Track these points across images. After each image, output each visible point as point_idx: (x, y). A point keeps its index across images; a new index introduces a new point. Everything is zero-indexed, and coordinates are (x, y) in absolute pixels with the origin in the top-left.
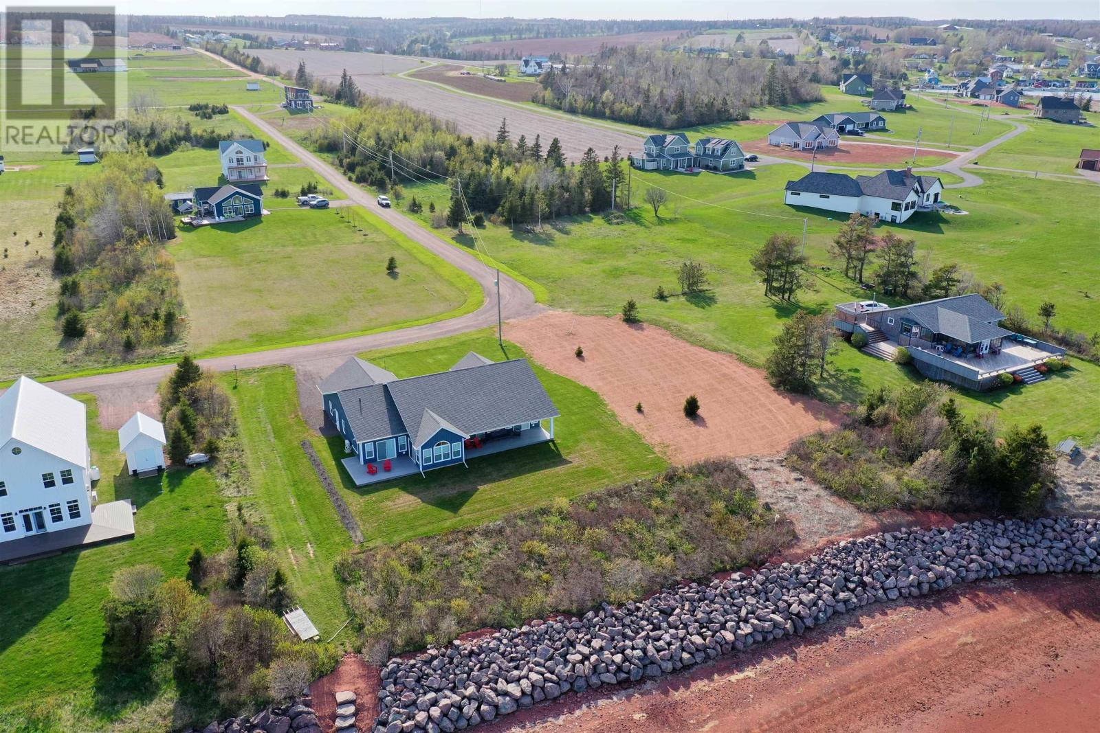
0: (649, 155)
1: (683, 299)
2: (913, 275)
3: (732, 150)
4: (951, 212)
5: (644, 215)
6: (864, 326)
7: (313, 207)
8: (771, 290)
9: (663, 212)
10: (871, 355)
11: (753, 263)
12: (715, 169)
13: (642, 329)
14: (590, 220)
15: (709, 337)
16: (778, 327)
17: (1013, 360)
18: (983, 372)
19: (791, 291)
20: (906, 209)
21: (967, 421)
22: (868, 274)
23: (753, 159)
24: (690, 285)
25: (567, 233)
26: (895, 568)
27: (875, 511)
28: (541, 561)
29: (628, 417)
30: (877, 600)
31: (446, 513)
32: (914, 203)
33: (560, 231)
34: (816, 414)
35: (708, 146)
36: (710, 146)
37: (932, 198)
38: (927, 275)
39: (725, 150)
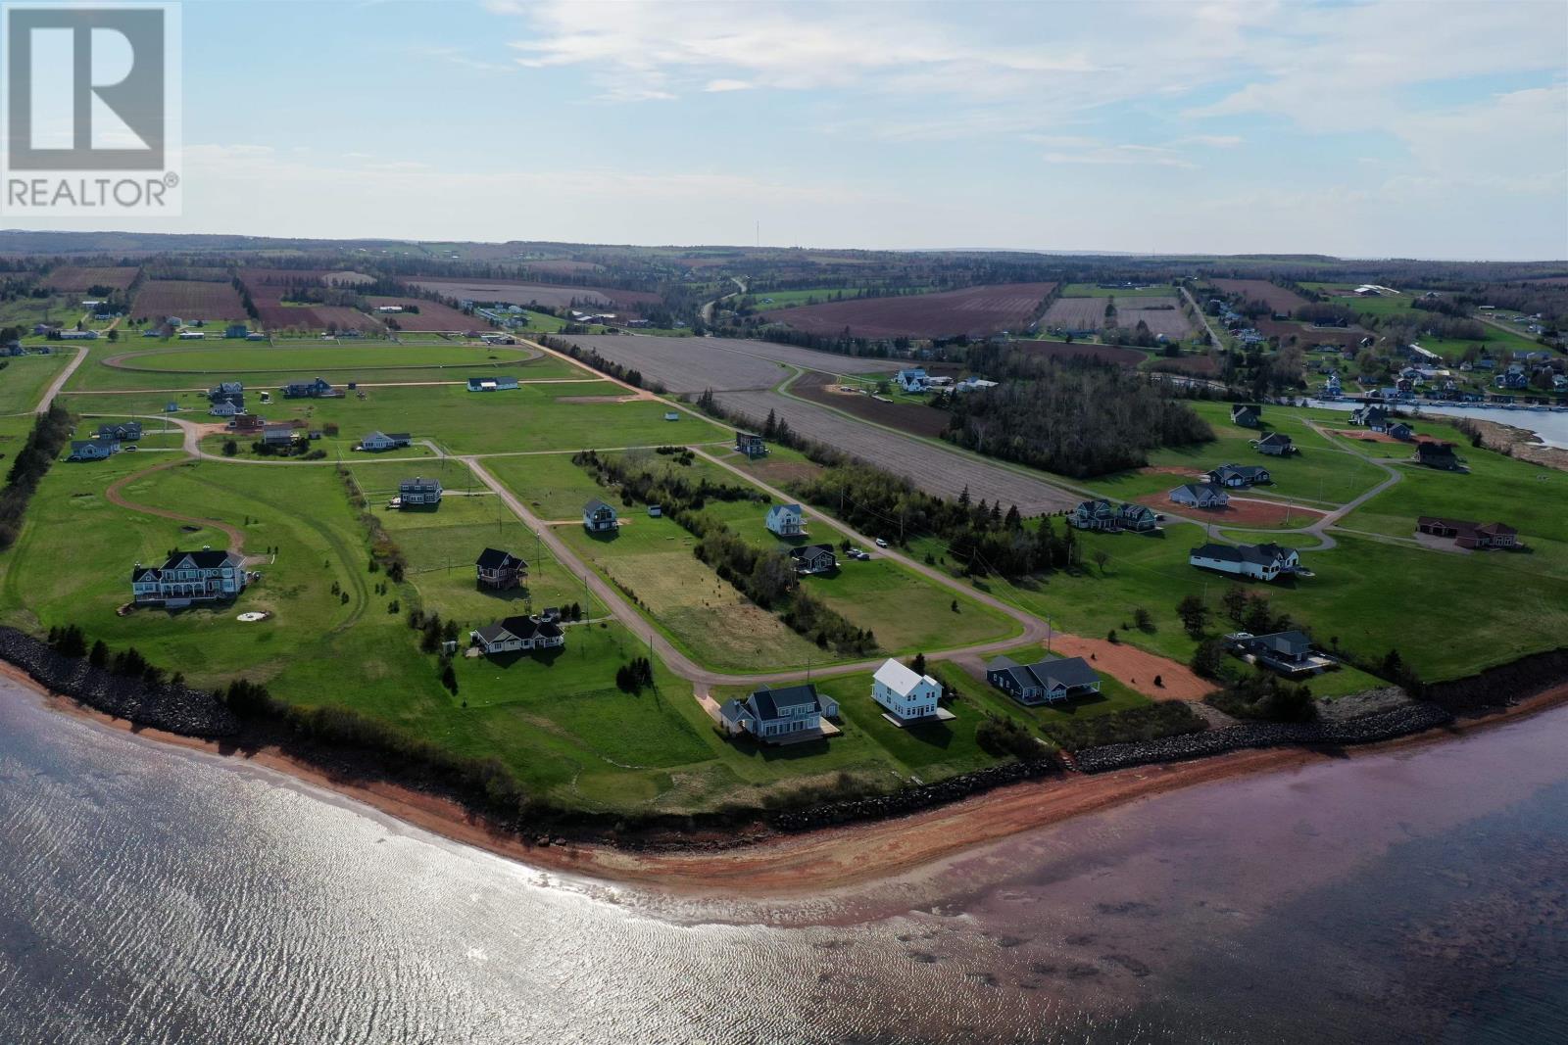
0: (1082, 517)
1: (1137, 629)
2: (1267, 619)
3: (1146, 514)
4: (1303, 573)
5: (1093, 569)
6: (1240, 646)
7: (860, 559)
8: (1187, 625)
9: (1107, 569)
10: (1242, 661)
11: (1177, 610)
12: (1133, 528)
13: (1119, 645)
14: (1057, 573)
15: (1157, 650)
16: (1195, 646)
17: (1312, 663)
18: (1294, 669)
19: (1200, 627)
20: (1272, 571)
21: (1280, 686)
22: (1244, 616)
23: (1160, 519)
24: (1141, 621)
25: (1047, 583)
26: (1247, 737)
27: (1240, 718)
28: (1113, 728)
29: (1129, 684)
30: (1241, 746)
31: (1069, 715)
32: (1277, 567)
33: (1041, 581)
34: (1217, 685)
35: (1127, 511)
36: (1128, 511)
37: (1291, 563)
38: (1274, 619)
39: (1141, 515)
